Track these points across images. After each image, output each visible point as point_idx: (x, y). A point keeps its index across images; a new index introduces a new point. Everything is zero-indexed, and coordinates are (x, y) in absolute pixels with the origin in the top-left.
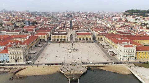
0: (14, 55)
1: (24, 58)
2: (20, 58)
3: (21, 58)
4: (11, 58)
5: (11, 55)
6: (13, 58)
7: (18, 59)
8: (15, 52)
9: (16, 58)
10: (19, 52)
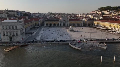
0: (8, 31)
1: (21, 34)
2: (15, 34)
3: (17, 35)
4: (4, 35)
5: (3, 31)
6: (6, 34)
7: (13, 35)
8: (10, 27)
9: (10, 34)
10: (14, 27)
